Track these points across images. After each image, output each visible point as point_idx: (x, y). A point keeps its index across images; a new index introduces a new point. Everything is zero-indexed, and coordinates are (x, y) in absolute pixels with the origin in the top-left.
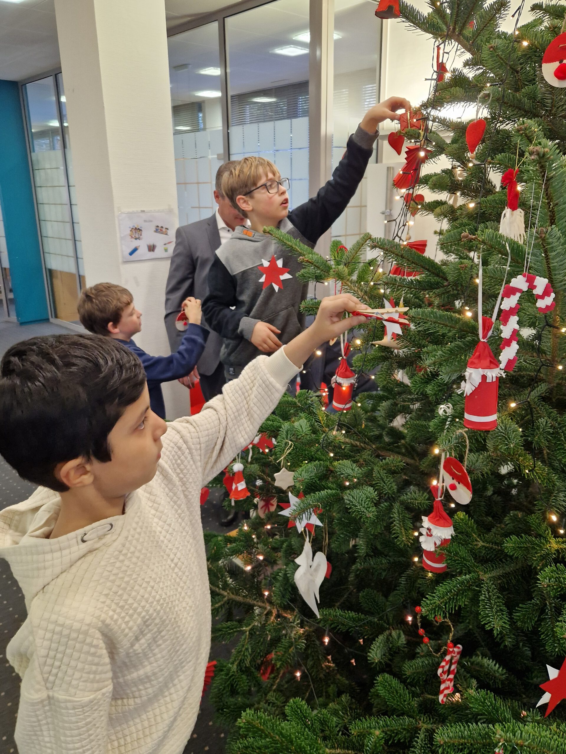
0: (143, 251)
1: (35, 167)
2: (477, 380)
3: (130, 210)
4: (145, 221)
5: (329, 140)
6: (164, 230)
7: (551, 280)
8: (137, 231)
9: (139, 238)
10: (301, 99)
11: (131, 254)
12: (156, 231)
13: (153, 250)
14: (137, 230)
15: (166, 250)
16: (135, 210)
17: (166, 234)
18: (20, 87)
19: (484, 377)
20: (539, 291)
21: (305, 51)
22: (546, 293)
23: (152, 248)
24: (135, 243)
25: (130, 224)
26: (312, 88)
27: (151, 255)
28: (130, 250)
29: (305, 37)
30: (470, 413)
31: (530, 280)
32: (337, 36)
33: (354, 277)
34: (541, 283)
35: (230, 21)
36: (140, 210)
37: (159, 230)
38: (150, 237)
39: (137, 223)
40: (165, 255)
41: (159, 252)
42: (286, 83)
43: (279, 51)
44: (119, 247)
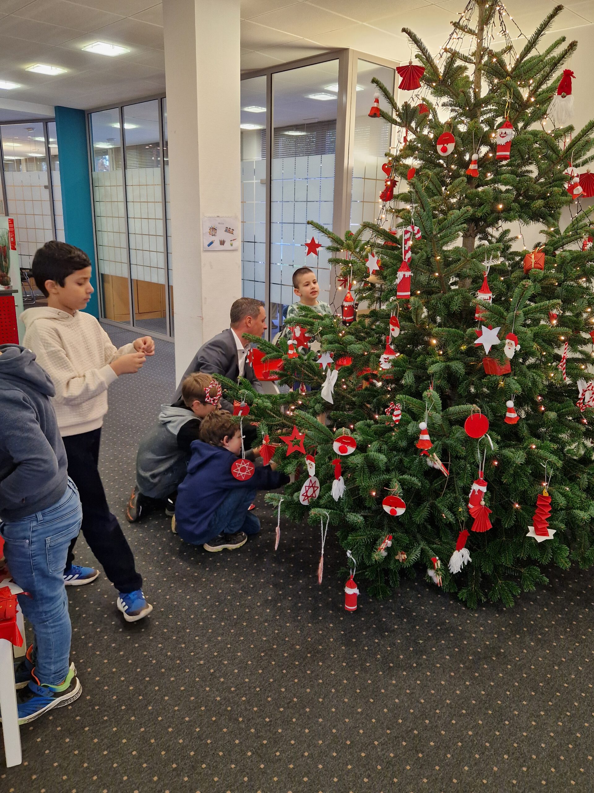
0: (217, 244)
1: (96, 184)
2: (402, 276)
3: (211, 215)
4: (219, 223)
5: (350, 172)
6: (231, 230)
8: (213, 230)
9: (214, 235)
10: (329, 133)
11: (209, 245)
12: (226, 231)
13: (223, 245)
15: (232, 245)
16: (213, 215)
17: (232, 234)
18: (86, 115)
19: (404, 275)
20: (416, 231)
21: (334, 98)
22: (418, 232)
23: (222, 243)
24: (212, 238)
25: (210, 225)
26: (338, 125)
27: (222, 247)
28: (208, 243)
29: (335, 88)
30: (399, 292)
31: (413, 228)
32: (359, 88)
33: (358, 250)
34: (416, 228)
35: (276, 77)
36: (216, 215)
37: (229, 230)
38: (221, 234)
39: (214, 224)
40: (231, 248)
41: (227, 246)
42: (316, 121)
43: (312, 97)
44: (201, 240)
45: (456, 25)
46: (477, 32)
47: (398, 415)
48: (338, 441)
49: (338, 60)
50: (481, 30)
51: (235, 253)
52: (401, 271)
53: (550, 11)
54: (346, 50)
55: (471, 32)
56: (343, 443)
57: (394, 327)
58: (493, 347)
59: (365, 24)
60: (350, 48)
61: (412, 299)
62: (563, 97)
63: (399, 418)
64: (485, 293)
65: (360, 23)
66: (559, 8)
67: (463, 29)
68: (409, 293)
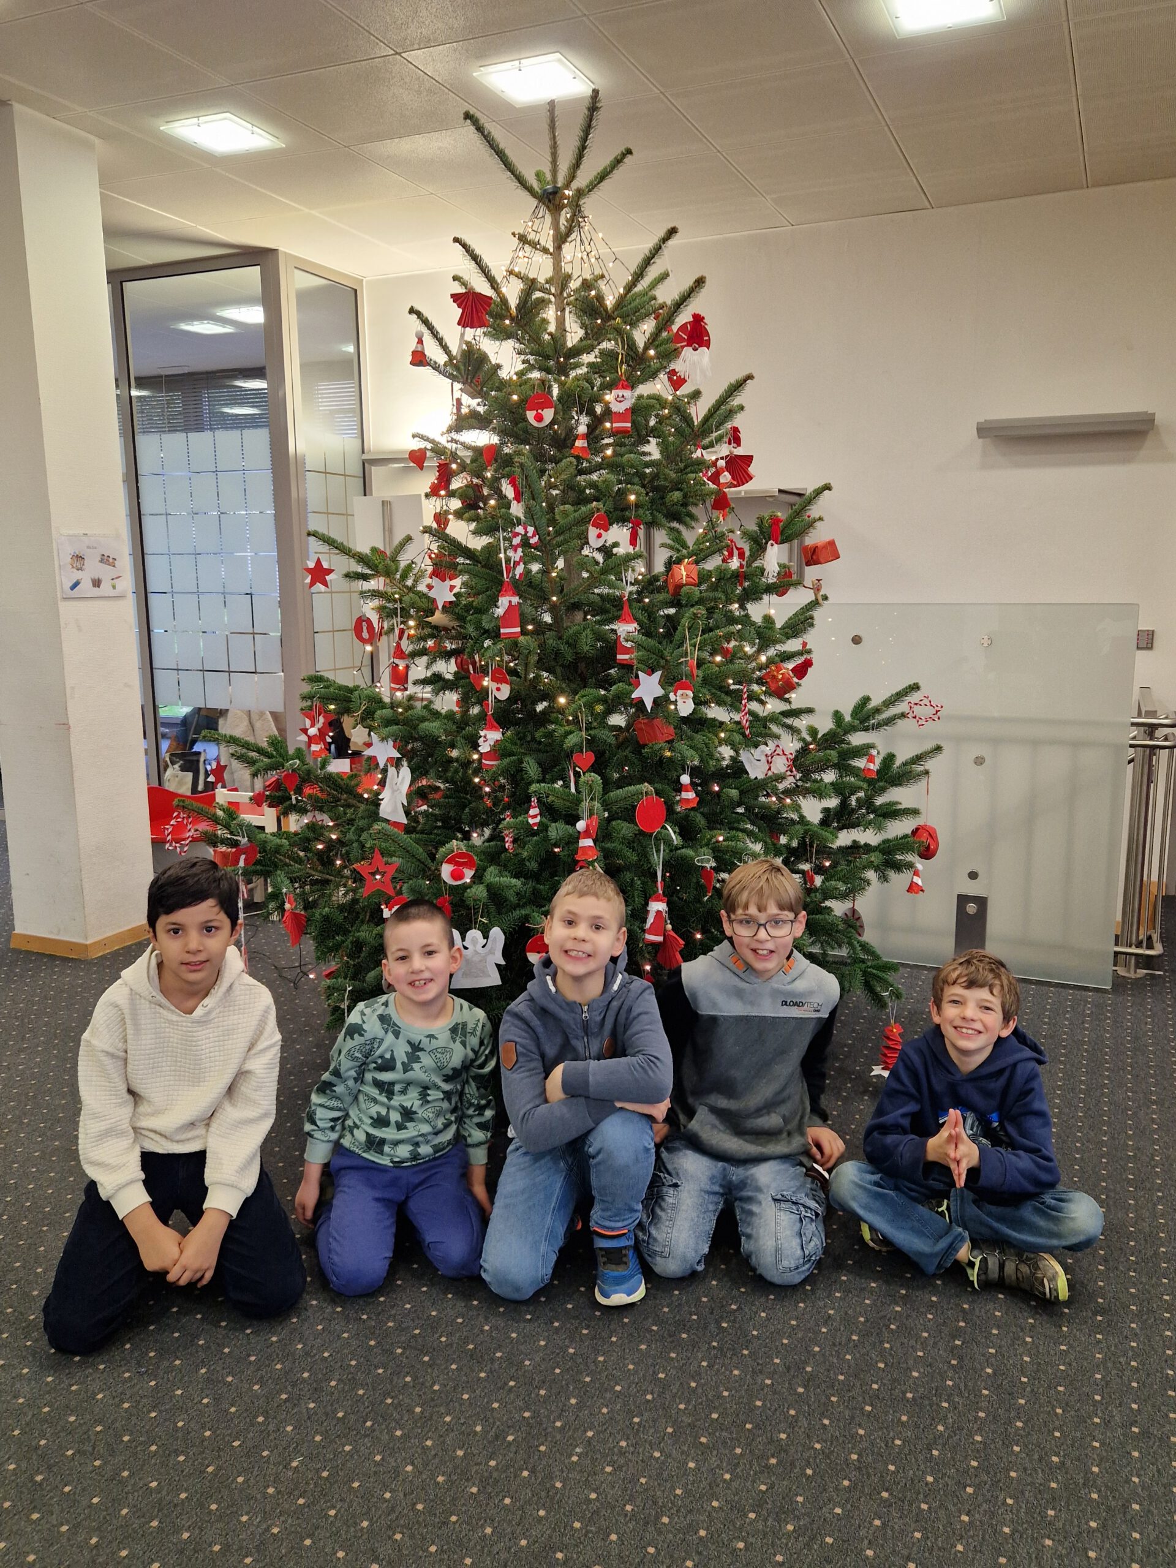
0: (86, 586)
2: (505, 605)
3: (71, 532)
4: (88, 547)
5: (300, 461)
6: (109, 559)
7: (535, 527)
8: (78, 560)
9: (81, 569)
11: (72, 589)
12: (102, 561)
13: (98, 586)
14: (79, 558)
15: (114, 587)
16: (76, 532)
17: (114, 566)
19: (510, 602)
20: (530, 534)
22: (534, 535)
23: (97, 583)
24: (77, 575)
25: (71, 551)
27: (96, 592)
28: (71, 584)
30: (504, 628)
31: (525, 529)
34: (531, 530)
35: (131, 288)
36: (82, 532)
37: (105, 560)
38: (93, 568)
39: (79, 549)
40: (112, 593)
41: (105, 589)
42: (186, 370)
43: (186, 327)
44: (57, 578)
45: (523, 239)
46: (551, 250)
47: (535, 817)
48: (449, 862)
49: (258, 267)
50: (559, 248)
51: (121, 602)
52: (503, 596)
53: (662, 233)
54: (273, 252)
55: (545, 250)
56: (457, 864)
57: (499, 685)
58: (656, 701)
59: (313, 212)
60: (280, 249)
61: (522, 639)
62: (695, 349)
63: (538, 820)
64: (628, 622)
65: (306, 210)
66: (672, 232)
67: (534, 245)
68: (518, 630)
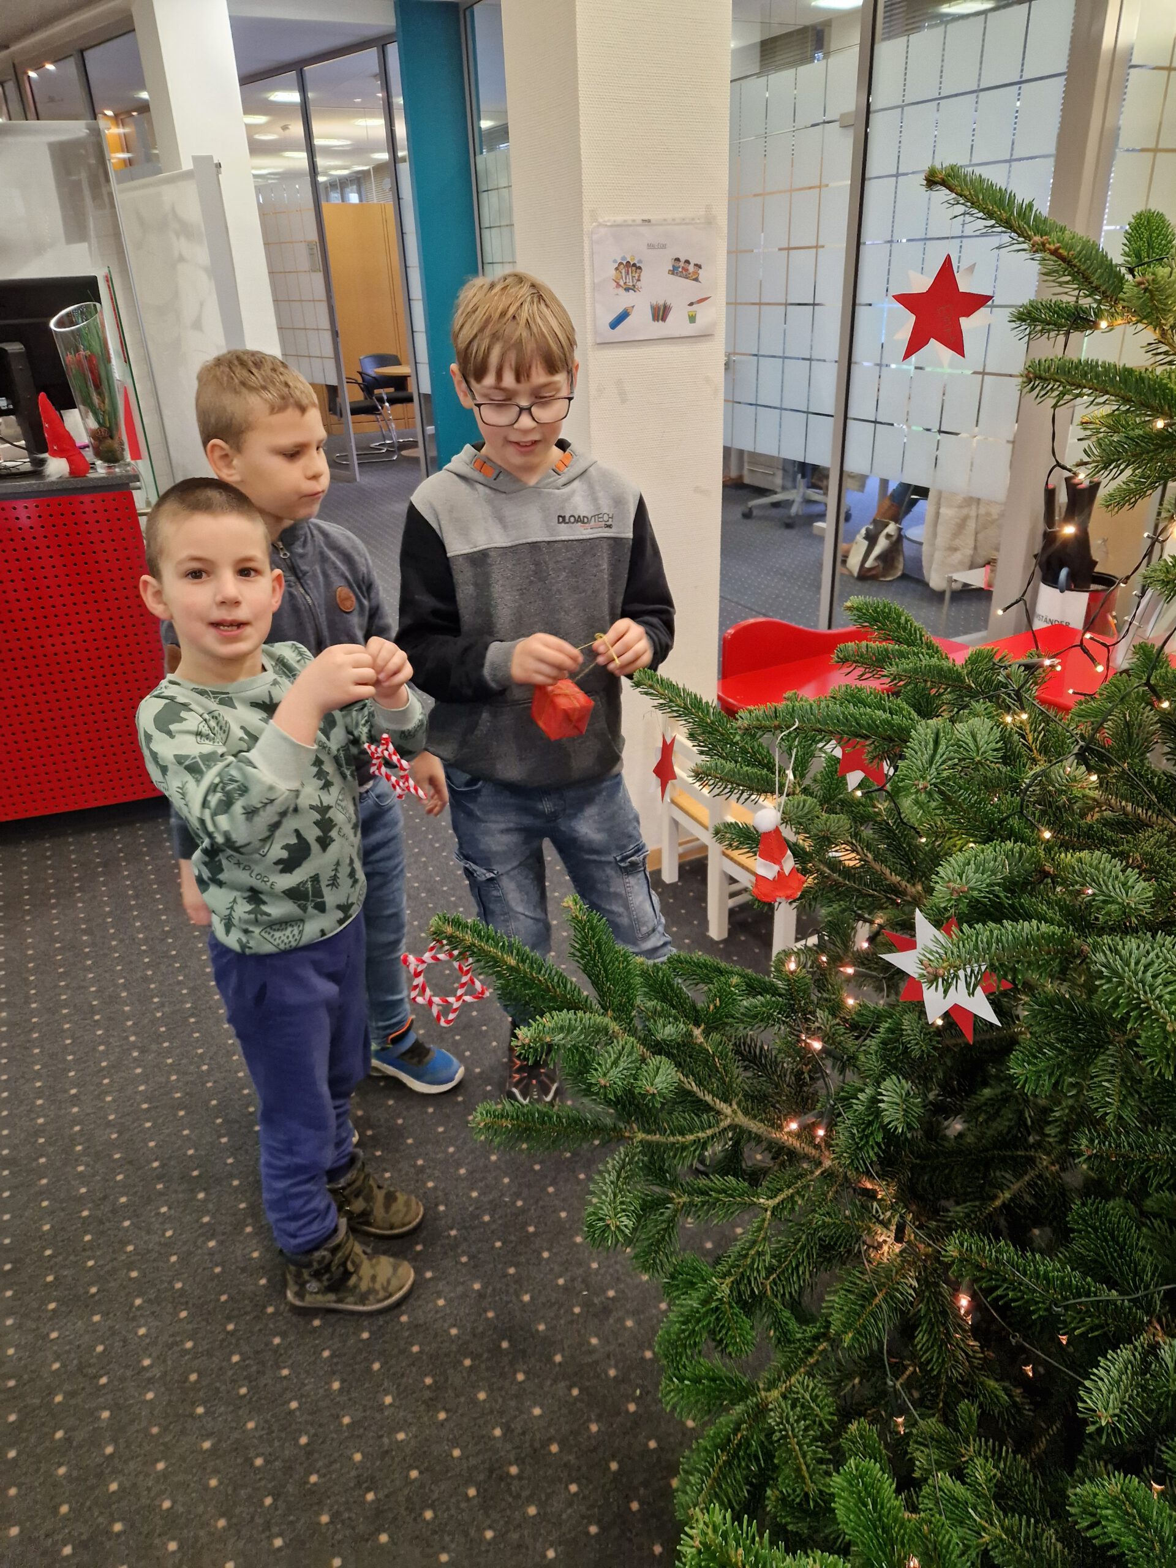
0: (641, 317)
1: (483, 186)
3: (620, 219)
4: (650, 246)
6: (691, 268)
8: (630, 269)
9: (633, 288)
11: (614, 325)
12: (674, 271)
13: (664, 319)
14: (632, 267)
15: (692, 319)
16: (628, 218)
17: (696, 280)
18: (461, 13)
23: (661, 313)
24: (625, 300)
25: (616, 253)
27: (658, 329)
28: (611, 317)
36: (639, 218)
37: (682, 269)
38: (657, 284)
39: (634, 250)
40: (689, 329)
41: (676, 322)
51: (703, 347)
